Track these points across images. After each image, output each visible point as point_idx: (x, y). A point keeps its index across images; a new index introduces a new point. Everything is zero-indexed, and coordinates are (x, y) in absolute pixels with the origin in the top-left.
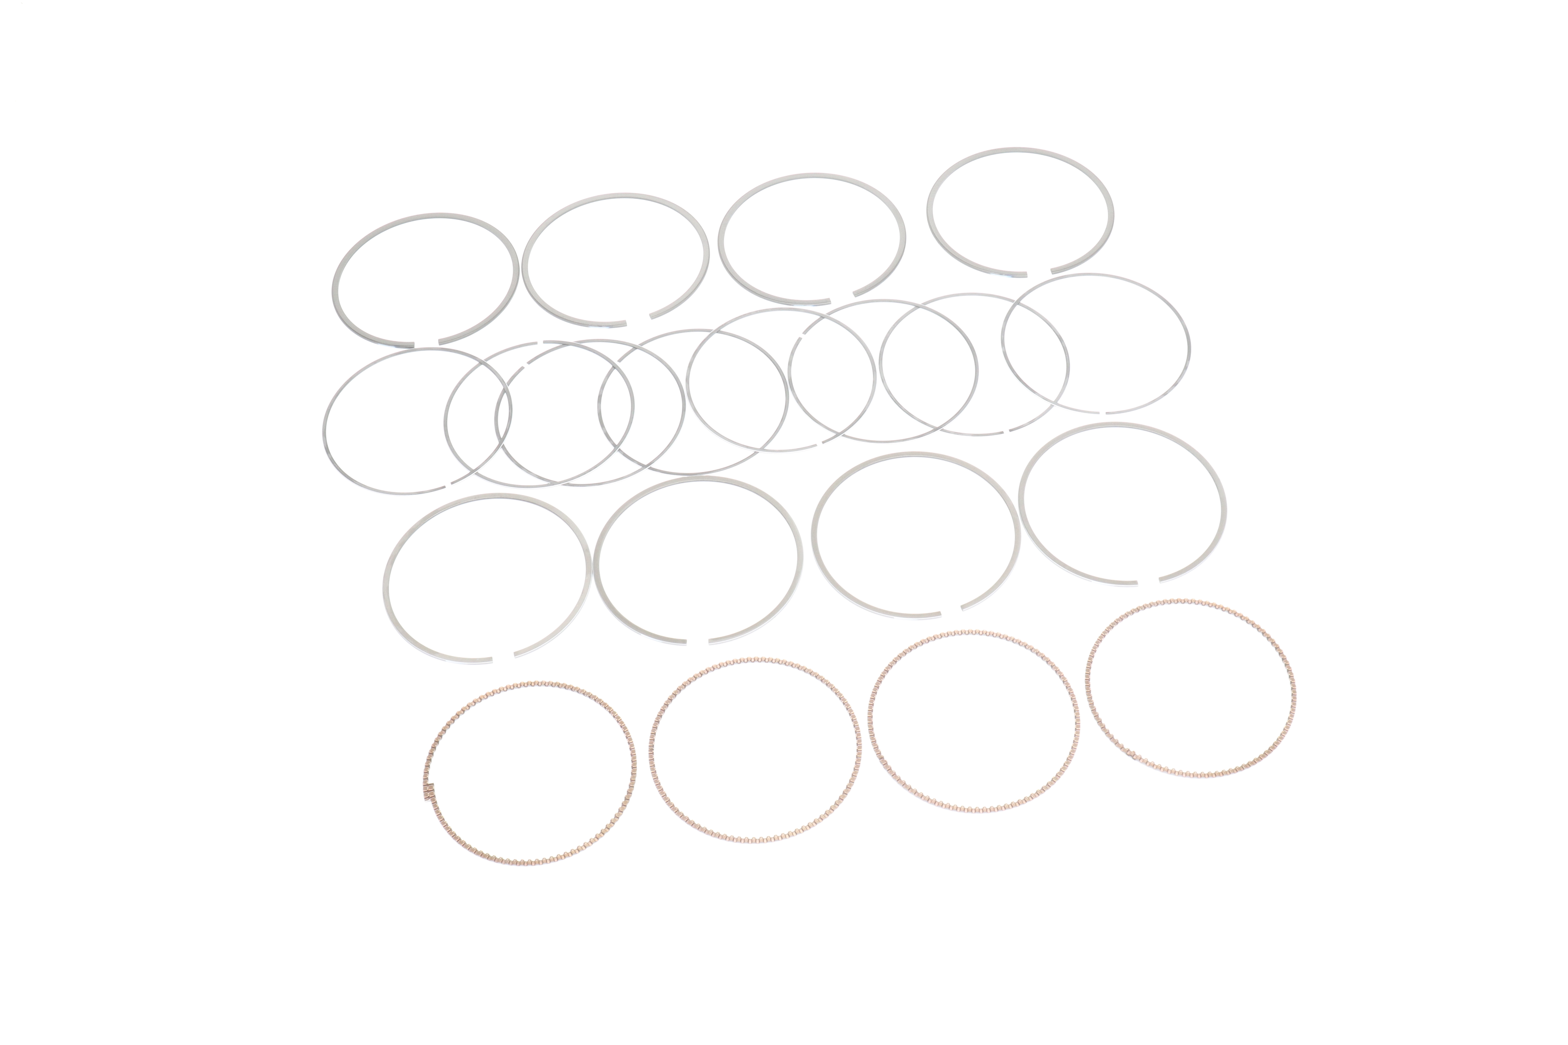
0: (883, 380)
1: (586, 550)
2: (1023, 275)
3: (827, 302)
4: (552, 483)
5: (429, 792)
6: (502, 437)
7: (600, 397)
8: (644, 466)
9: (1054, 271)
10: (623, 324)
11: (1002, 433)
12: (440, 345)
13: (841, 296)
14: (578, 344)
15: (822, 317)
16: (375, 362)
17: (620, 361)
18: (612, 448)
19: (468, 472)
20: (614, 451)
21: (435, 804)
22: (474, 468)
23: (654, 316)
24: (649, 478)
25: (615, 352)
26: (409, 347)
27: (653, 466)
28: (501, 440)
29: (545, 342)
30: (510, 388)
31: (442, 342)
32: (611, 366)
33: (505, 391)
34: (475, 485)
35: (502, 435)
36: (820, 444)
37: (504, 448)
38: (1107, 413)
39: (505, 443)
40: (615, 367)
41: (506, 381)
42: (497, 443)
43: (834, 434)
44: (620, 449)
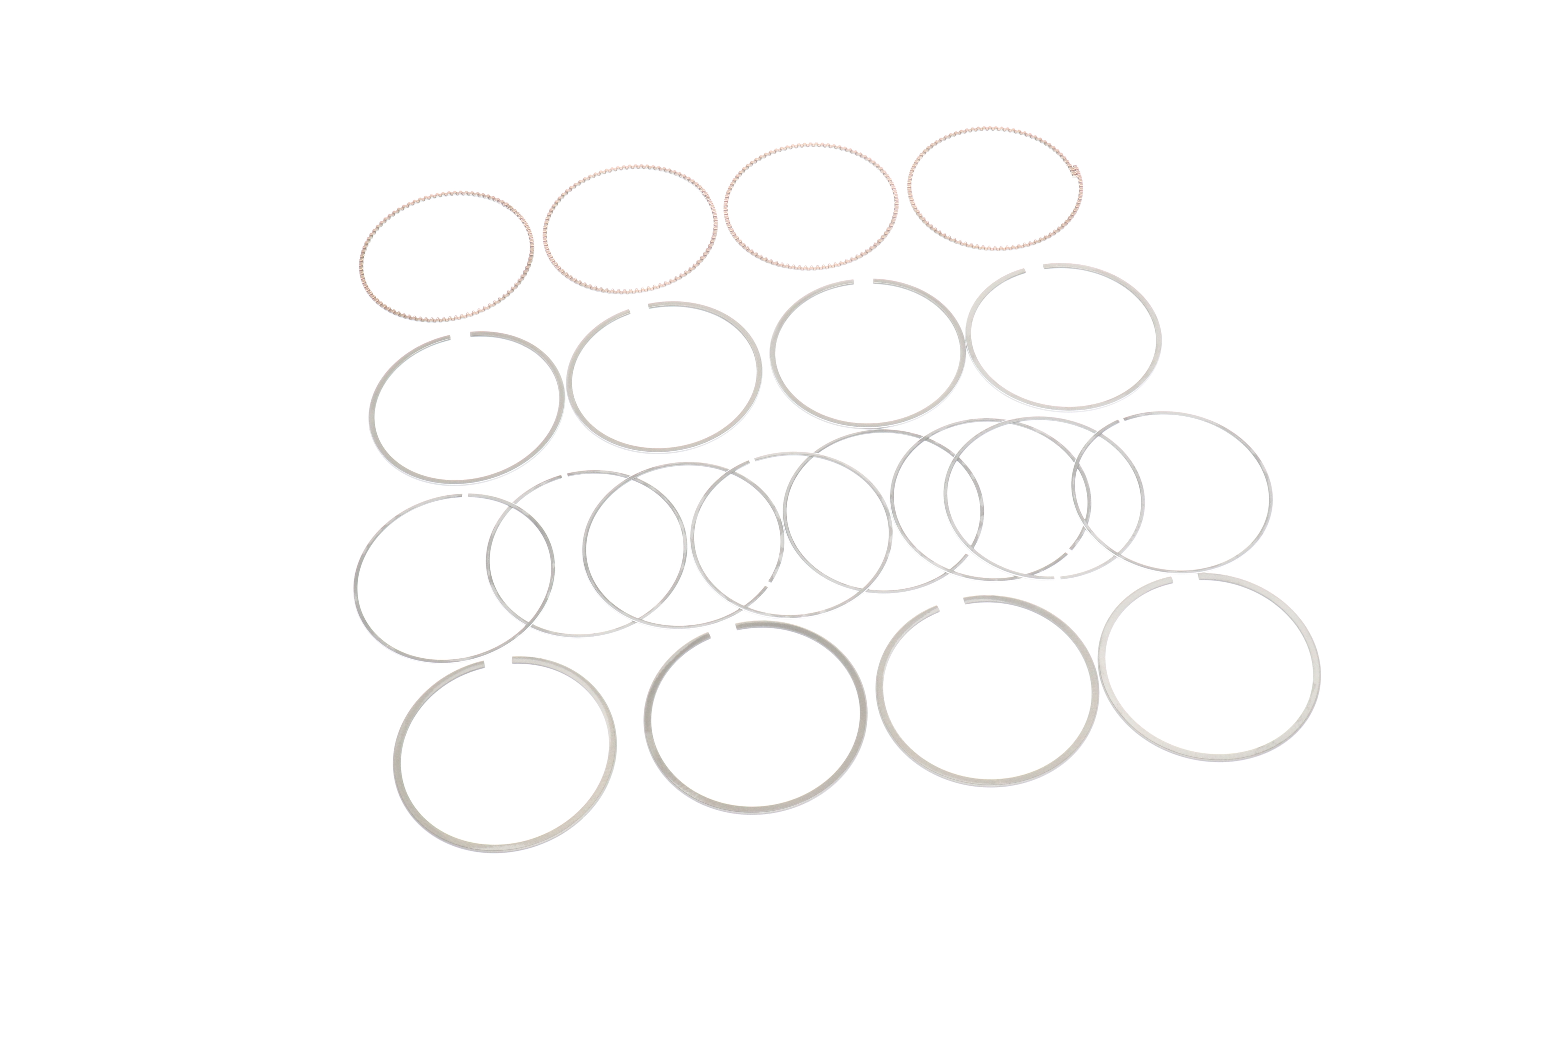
0: (684, 531)
1: (973, 357)
2: (517, 660)
3: (740, 626)
4: (1016, 422)
5: (1075, 171)
7: (982, 514)
8: (927, 439)
9: (481, 665)
10: (968, 600)
11: (569, 475)
12: (1170, 578)
13: (724, 633)
14: (1016, 576)
15: (746, 607)
16: (1237, 556)
17: (966, 556)
18: (961, 457)
19: (1105, 434)
20: (960, 452)
21: (1068, 164)
22: (1099, 438)
23: (934, 610)
24: (921, 426)
25: (973, 565)
26: (1204, 575)
27: (917, 440)
28: (1077, 467)
29: (1053, 578)
30: (1081, 525)
31: (1169, 581)
32: (975, 548)
33: (1085, 522)
34: (1095, 420)
36: (752, 461)
37: (1073, 459)
38: (460, 496)
39: (1073, 464)
40: (971, 548)
41: (1086, 533)
42: (1081, 463)
43: (737, 471)
44: (953, 456)
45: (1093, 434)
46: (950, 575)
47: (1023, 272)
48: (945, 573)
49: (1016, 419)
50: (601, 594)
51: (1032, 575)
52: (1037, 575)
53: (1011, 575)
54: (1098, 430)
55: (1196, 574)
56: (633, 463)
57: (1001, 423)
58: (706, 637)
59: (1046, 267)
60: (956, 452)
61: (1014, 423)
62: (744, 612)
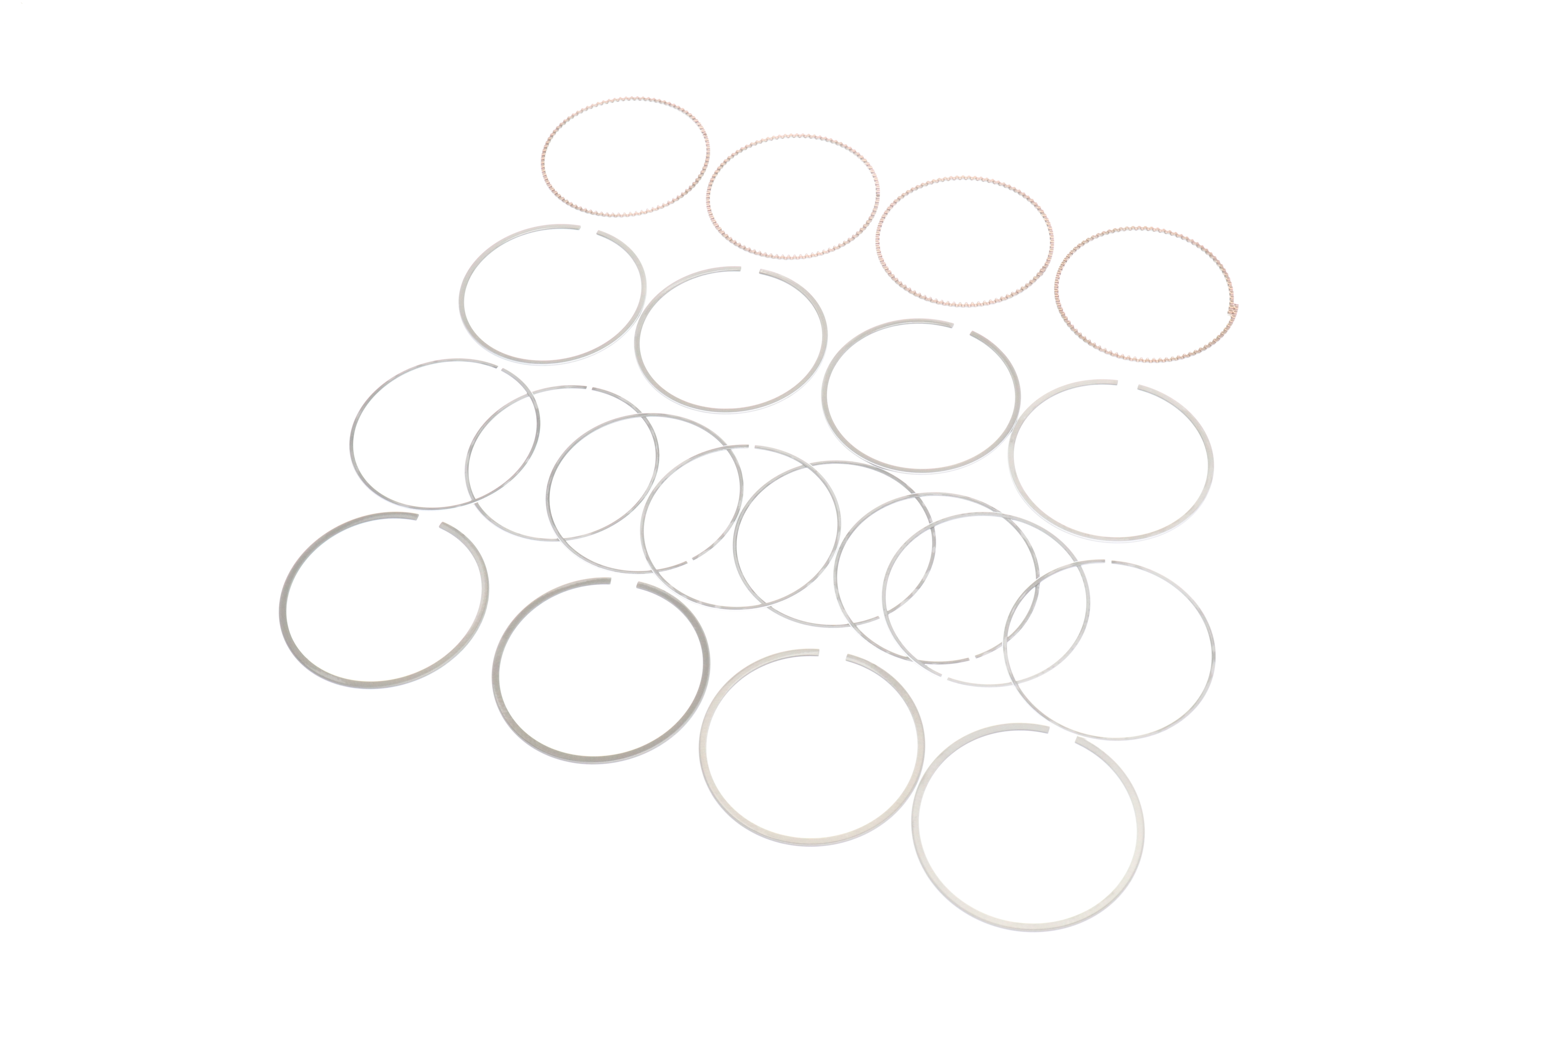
0: (652, 481)
1: (1012, 441)
2: (445, 526)
3: (641, 586)
4: (1009, 518)
5: (1233, 310)
6: (1034, 589)
7: (918, 587)
8: (917, 496)
9: (414, 517)
10: (851, 658)
11: (594, 389)
12: (1049, 728)
13: (624, 585)
14: (908, 657)
15: (658, 572)
16: (1127, 739)
17: (877, 618)
18: (936, 528)
19: (1083, 567)
20: (938, 523)
21: (1232, 300)
22: (1076, 568)
23: (814, 652)
24: (920, 483)
25: (877, 629)
26: (1083, 740)
27: (909, 493)
28: (1036, 585)
29: (940, 675)
30: (1001, 639)
31: (1045, 730)
32: (890, 615)
33: (1007, 638)
34: (1083, 549)
35: (1034, 590)
36: (752, 447)
37: (1037, 575)
38: (496, 367)
39: (1034, 580)
40: (887, 613)
41: (1001, 649)
42: (1042, 584)
43: (733, 450)
44: (930, 523)
45: (1072, 562)
46: (851, 628)
47: (1115, 383)
48: (848, 624)
49: (1010, 516)
50: (548, 503)
51: (923, 663)
52: (929, 666)
53: (905, 655)
54: (1079, 560)
55: (1076, 736)
56: (651, 401)
57: (995, 512)
58: (607, 581)
59: (1141, 388)
60: (934, 520)
61: (1006, 518)
62: (653, 575)
